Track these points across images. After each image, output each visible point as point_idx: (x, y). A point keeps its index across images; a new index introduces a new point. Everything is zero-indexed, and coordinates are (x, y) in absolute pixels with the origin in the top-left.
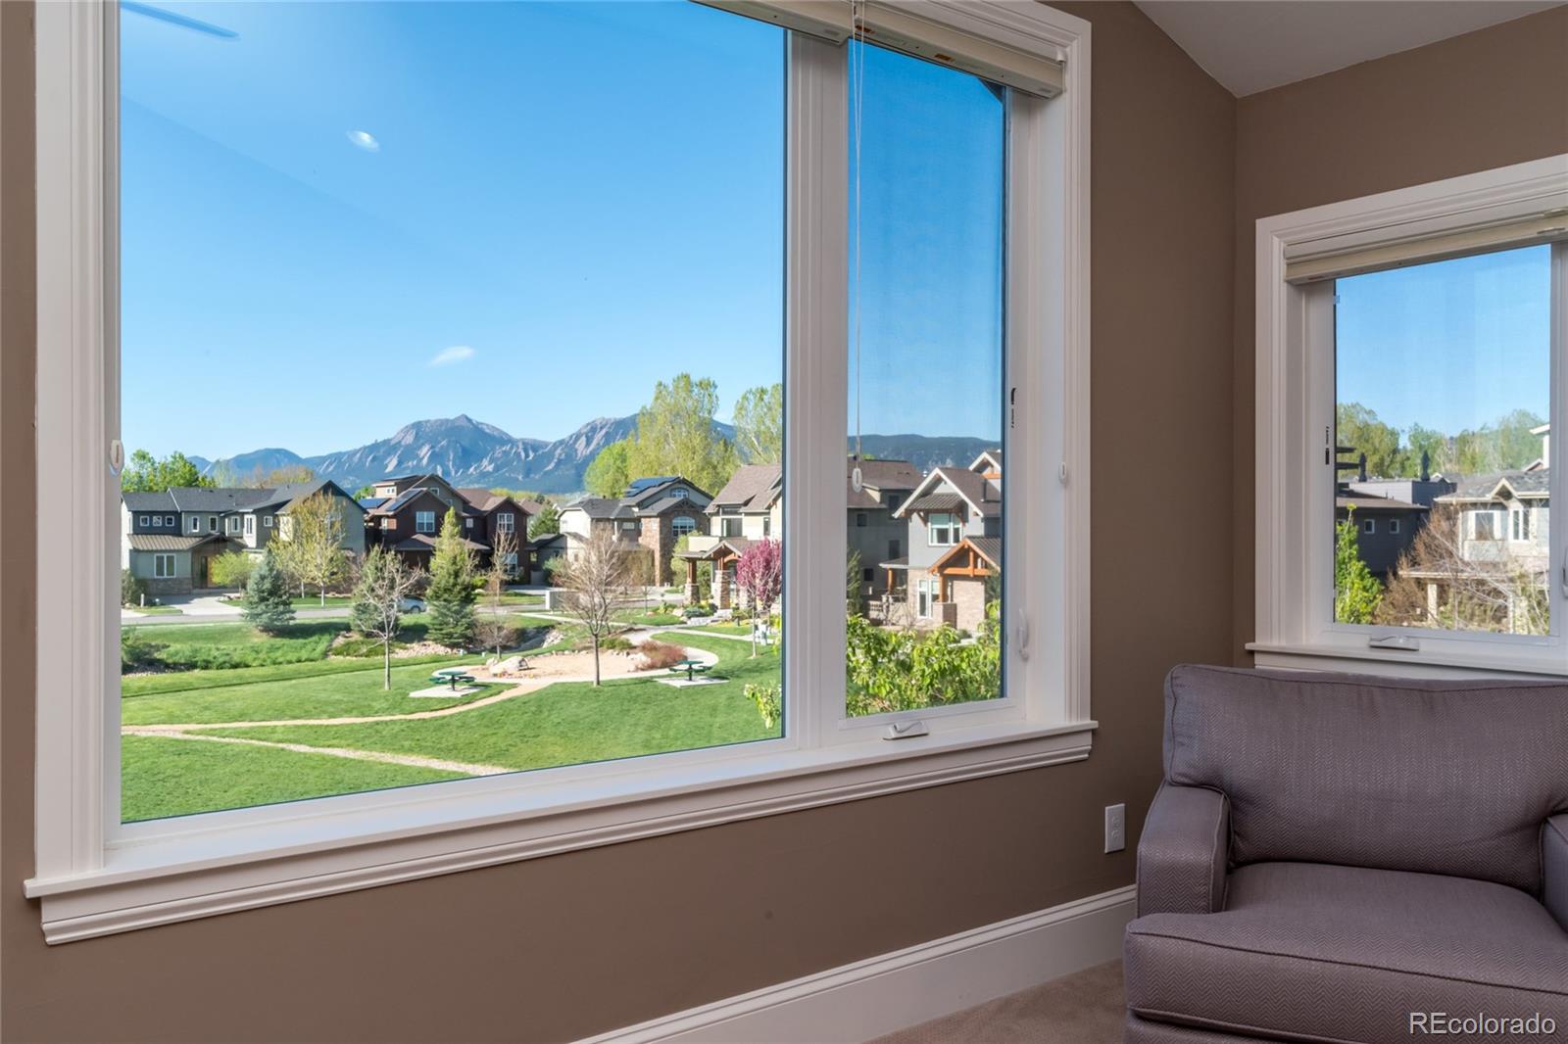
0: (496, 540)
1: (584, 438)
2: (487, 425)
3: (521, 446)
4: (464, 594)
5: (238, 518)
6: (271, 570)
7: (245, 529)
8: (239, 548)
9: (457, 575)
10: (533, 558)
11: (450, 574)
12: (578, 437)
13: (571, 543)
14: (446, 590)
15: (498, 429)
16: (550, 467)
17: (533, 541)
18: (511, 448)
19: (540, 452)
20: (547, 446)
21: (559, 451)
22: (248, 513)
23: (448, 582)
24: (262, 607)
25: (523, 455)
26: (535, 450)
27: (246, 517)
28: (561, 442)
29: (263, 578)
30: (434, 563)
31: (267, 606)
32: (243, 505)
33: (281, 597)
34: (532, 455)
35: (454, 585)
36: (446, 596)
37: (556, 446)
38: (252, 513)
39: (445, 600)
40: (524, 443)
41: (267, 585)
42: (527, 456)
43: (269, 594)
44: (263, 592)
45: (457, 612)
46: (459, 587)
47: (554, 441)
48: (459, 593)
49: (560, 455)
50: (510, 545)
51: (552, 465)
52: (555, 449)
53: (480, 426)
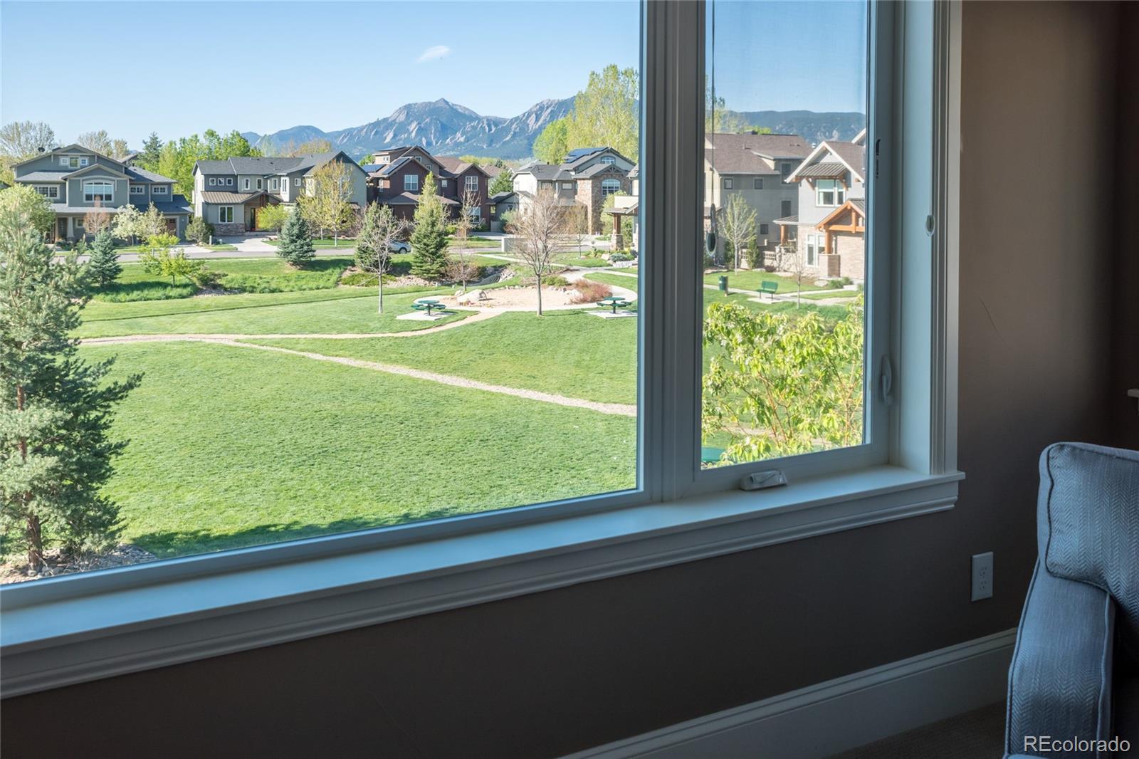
0: (464, 197)
1: (534, 115)
2: (460, 106)
3: (485, 122)
4: (438, 239)
5: (277, 179)
6: (299, 219)
7: (281, 188)
8: (277, 202)
9: (433, 225)
10: (493, 211)
11: (428, 224)
12: (529, 115)
13: (523, 200)
14: (425, 236)
15: (468, 109)
16: (508, 138)
17: (492, 198)
18: (478, 123)
19: (500, 127)
20: (505, 121)
21: (514, 126)
22: (283, 176)
23: (426, 230)
24: (292, 247)
25: (487, 129)
26: (496, 125)
27: (282, 178)
28: (517, 119)
29: (293, 225)
30: (418, 214)
31: (295, 246)
32: (280, 170)
33: (305, 240)
34: (494, 129)
35: (432, 233)
36: (425, 241)
37: (512, 121)
38: (286, 176)
39: (425, 244)
40: (488, 120)
41: (296, 231)
42: (490, 130)
43: (297, 238)
44: (293, 236)
45: (433, 254)
46: (435, 234)
47: (511, 117)
48: (435, 238)
49: (516, 129)
50: (474, 201)
51: (510, 136)
52: (512, 124)
53: (455, 107)
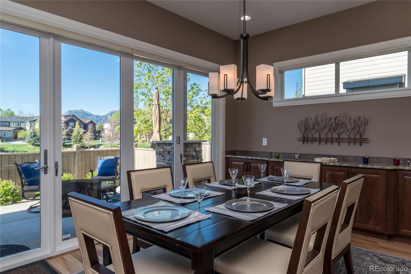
0: (88, 128)
1: (110, 115)
2: (87, 112)
3: (95, 117)
4: (81, 137)
5: (25, 123)
6: (33, 131)
7: (27, 126)
8: (25, 130)
9: (79, 133)
10: (97, 135)
11: (77, 133)
12: (108, 115)
13: (106, 131)
14: (76, 136)
15: (89, 113)
16: (102, 121)
17: (97, 130)
18: (93, 117)
19: (100, 118)
20: (101, 117)
21: (104, 118)
22: (27, 122)
23: (77, 134)
24: (31, 139)
25: (95, 118)
26: (98, 117)
27: (27, 123)
28: (105, 116)
29: (31, 133)
30: (73, 133)
31: (33, 139)
32: (26, 120)
33: (36, 137)
34: (98, 119)
35: (78, 135)
36: (76, 137)
37: (103, 116)
38: (29, 122)
39: (76, 138)
40: (96, 116)
41: (33, 135)
42: (96, 119)
43: (33, 137)
44: (32, 136)
45: (79, 141)
46: (79, 136)
47: (103, 115)
48: (80, 137)
49: (104, 119)
50: (92, 129)
51: (103, 121)
52: (103, 117)
53: (85, 112)
